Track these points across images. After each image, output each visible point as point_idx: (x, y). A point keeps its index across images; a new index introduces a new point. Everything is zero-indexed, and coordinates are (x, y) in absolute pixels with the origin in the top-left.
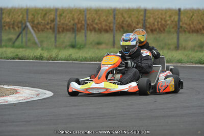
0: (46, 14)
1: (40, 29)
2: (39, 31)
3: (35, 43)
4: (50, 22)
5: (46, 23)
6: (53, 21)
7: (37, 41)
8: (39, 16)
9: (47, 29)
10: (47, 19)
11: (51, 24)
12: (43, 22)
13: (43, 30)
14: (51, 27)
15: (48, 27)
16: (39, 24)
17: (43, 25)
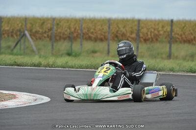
0: (43, 23)
1: (38, 38)
2: (36, 39)
3: (33, 51)
4: (47, 30)
5: (44, 31)
6: (51, 29)
7: (35, 48)
8: (37, 25)
9: (45, 37)
10: (44, 28)
11: (48, 32)
12: (41, 30)
13: (40, 38)
14: (48, 35)
15: (46, 35)
16: (37, 32)
17: (41, 34)
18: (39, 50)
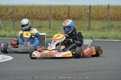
0: (7, 9)
1: (4, 18)
2: (3, 19)
3: (1, 27)
4: (10, 14)
5: (8, 14)
6: (12, 13)
7: (2, 25)
8: (3, 10)
9: (9, 18)
10: (8, 12)
11: (11, 15)
12: (6, 14)
13: (6, 19)
14: (10, 17)
15: (9, 17)
16: (3, 15)
17: (6, 16)
18: (5, 26)
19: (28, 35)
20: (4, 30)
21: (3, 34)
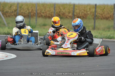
0: (11, 6)
1: (7, 15)
2: (6, 16)
3: (4, 25)
4: (14, 11)
5: (11, 11)
7: (6, 23)
8: (7, 7)
9: (12, 16)
10: (12, 9)
11: (14, 12)
12: (9, 11)
13: (9, 16)
14: (14, 14)
15: (13, 14)
16: (7, 12)
17: (9, 13)
18: (8, 24)
19: (26, 32)
20: (7, 28)
21: (7, 32)
